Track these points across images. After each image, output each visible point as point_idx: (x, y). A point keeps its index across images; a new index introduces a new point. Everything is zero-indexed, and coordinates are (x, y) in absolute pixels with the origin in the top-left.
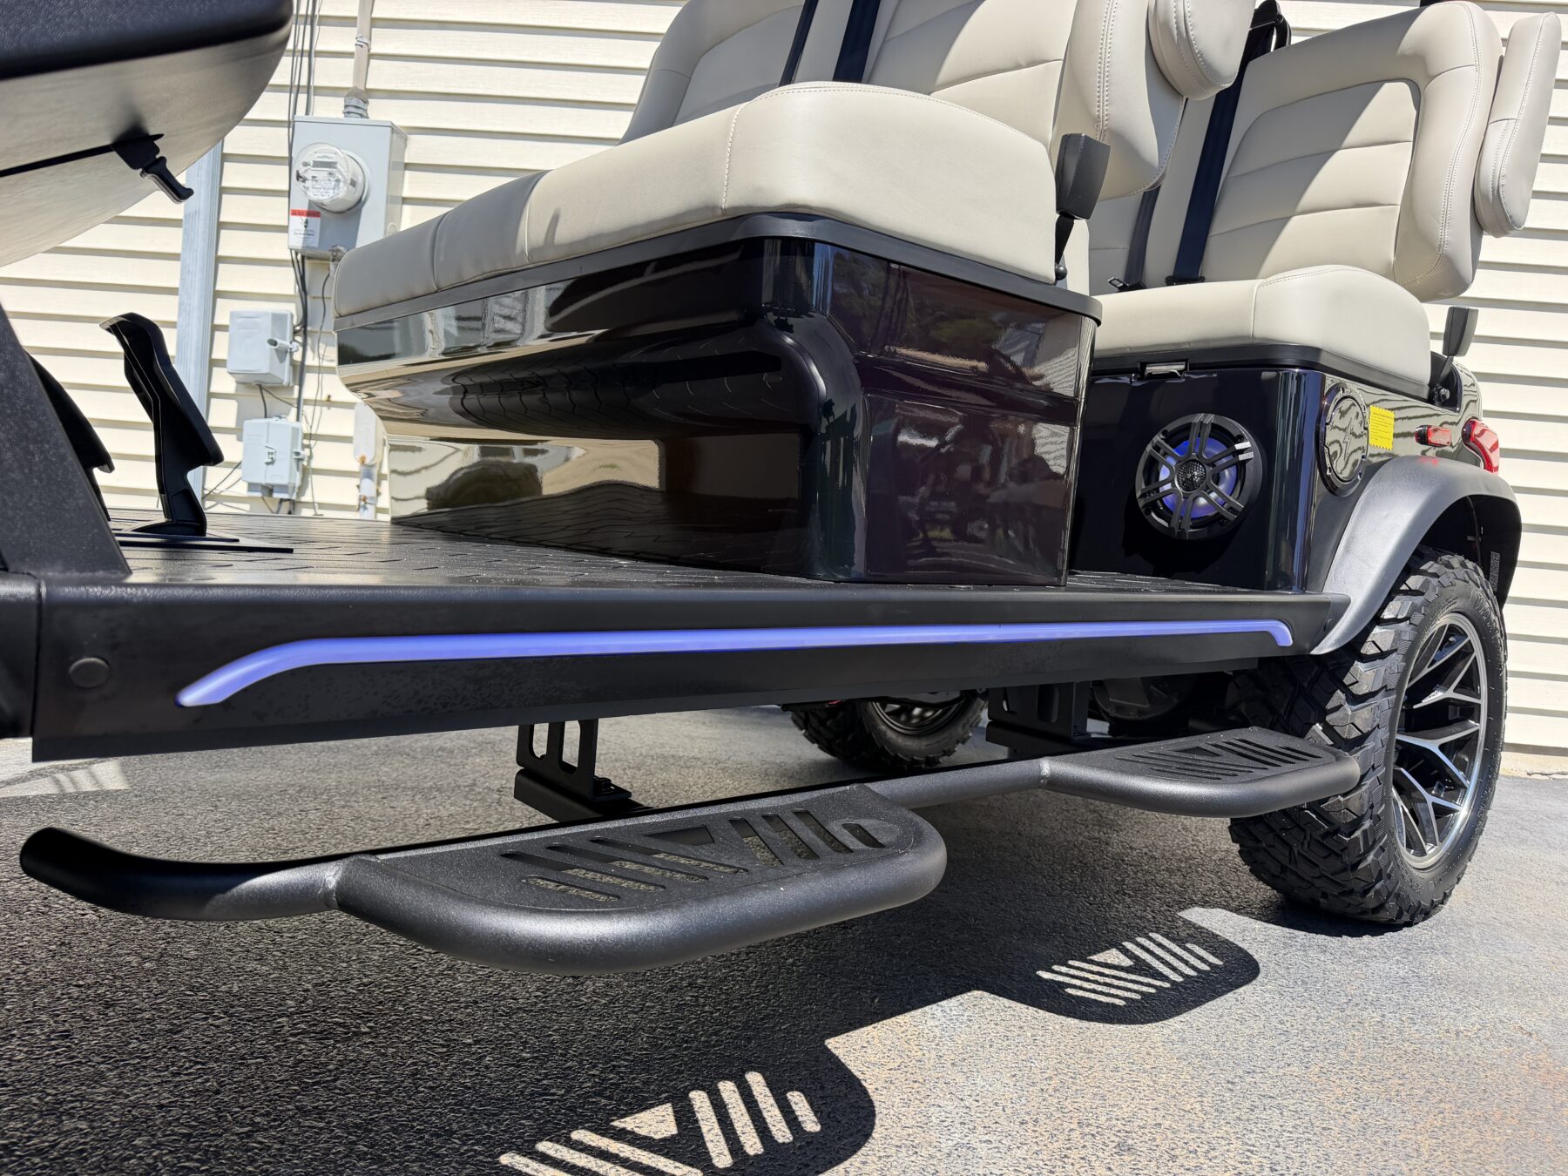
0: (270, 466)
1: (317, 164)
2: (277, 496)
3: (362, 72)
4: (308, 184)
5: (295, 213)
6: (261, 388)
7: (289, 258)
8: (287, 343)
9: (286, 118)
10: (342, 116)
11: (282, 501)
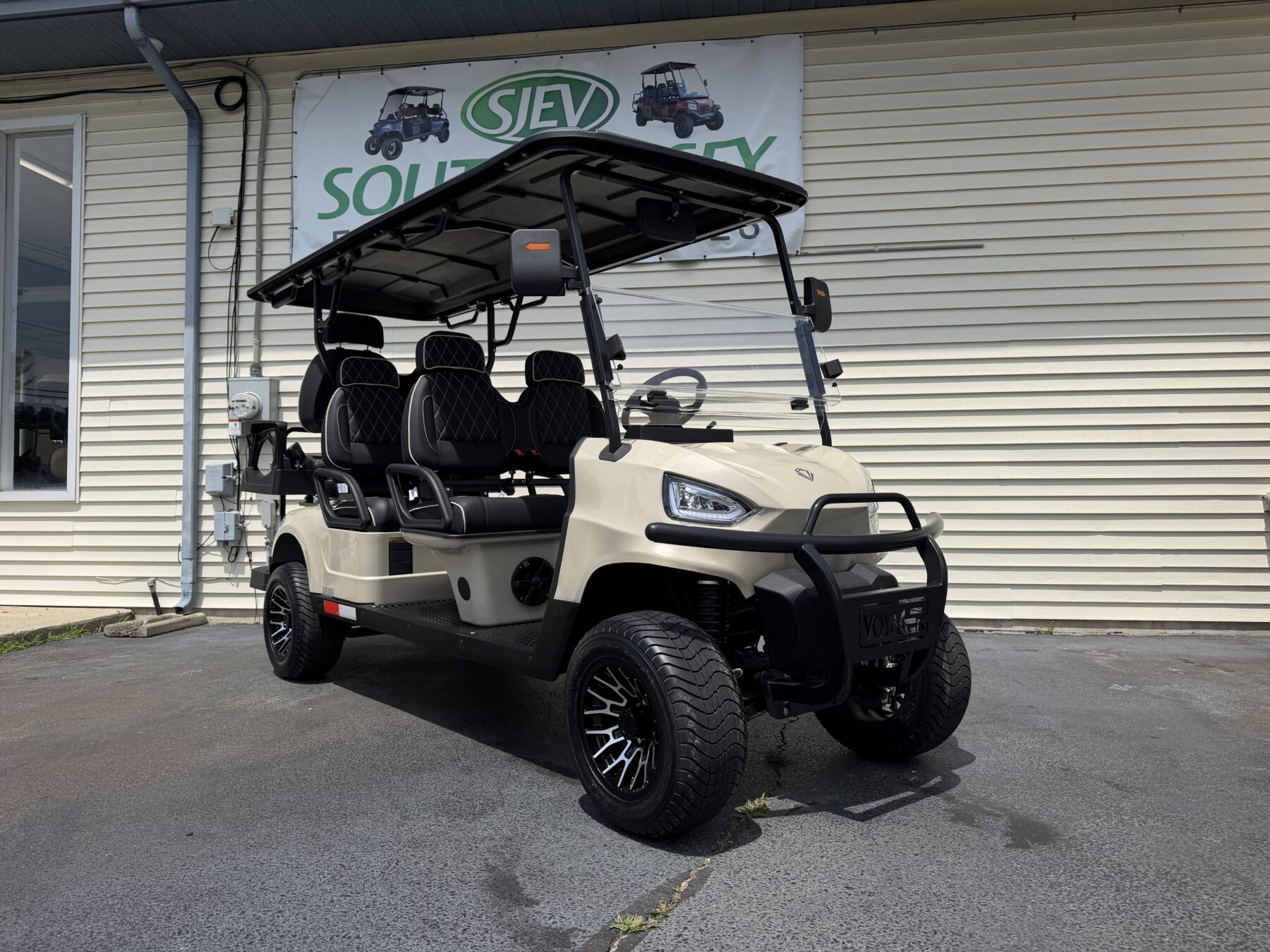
0: (226, 534)
1: (238, 401)
2: (231, 545)
3: (259, 354)
4: (235, 410)
5: (231, 421)
6: (221, 497)
7: (229, 438)
8: (231, 477)
9: (225, 377)
10: (249, 375)
11: (232, 547)
